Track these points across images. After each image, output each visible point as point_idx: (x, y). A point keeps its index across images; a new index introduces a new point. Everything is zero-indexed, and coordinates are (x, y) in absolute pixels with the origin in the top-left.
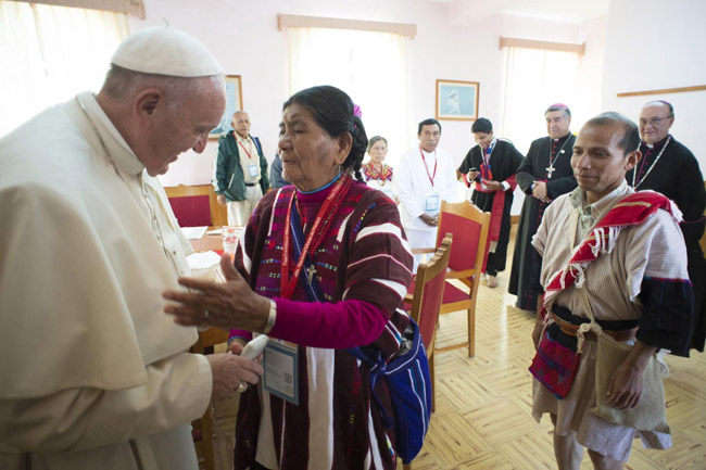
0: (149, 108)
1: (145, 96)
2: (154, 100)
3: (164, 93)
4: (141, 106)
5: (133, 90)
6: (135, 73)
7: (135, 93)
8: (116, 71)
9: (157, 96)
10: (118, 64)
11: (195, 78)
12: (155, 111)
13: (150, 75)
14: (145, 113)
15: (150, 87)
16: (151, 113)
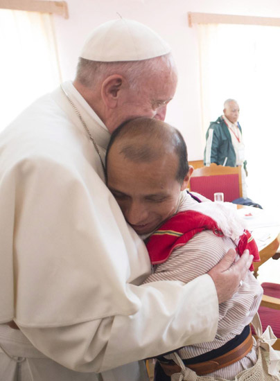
0: (114, 91)
1: (110, 82)
2: (117, 84)
3: (125, 78)
4: (107, 91)
5: (99, 78)
6: (100, 63)
7: (101, 80)
8: (85, 63)
9: (119, 80)
10: (85, 58)
11: (149, 60)
12: (119, 93)
13: (112, 63)
14: (111, 96)
15: (113, 74)
16: (116, 96)
